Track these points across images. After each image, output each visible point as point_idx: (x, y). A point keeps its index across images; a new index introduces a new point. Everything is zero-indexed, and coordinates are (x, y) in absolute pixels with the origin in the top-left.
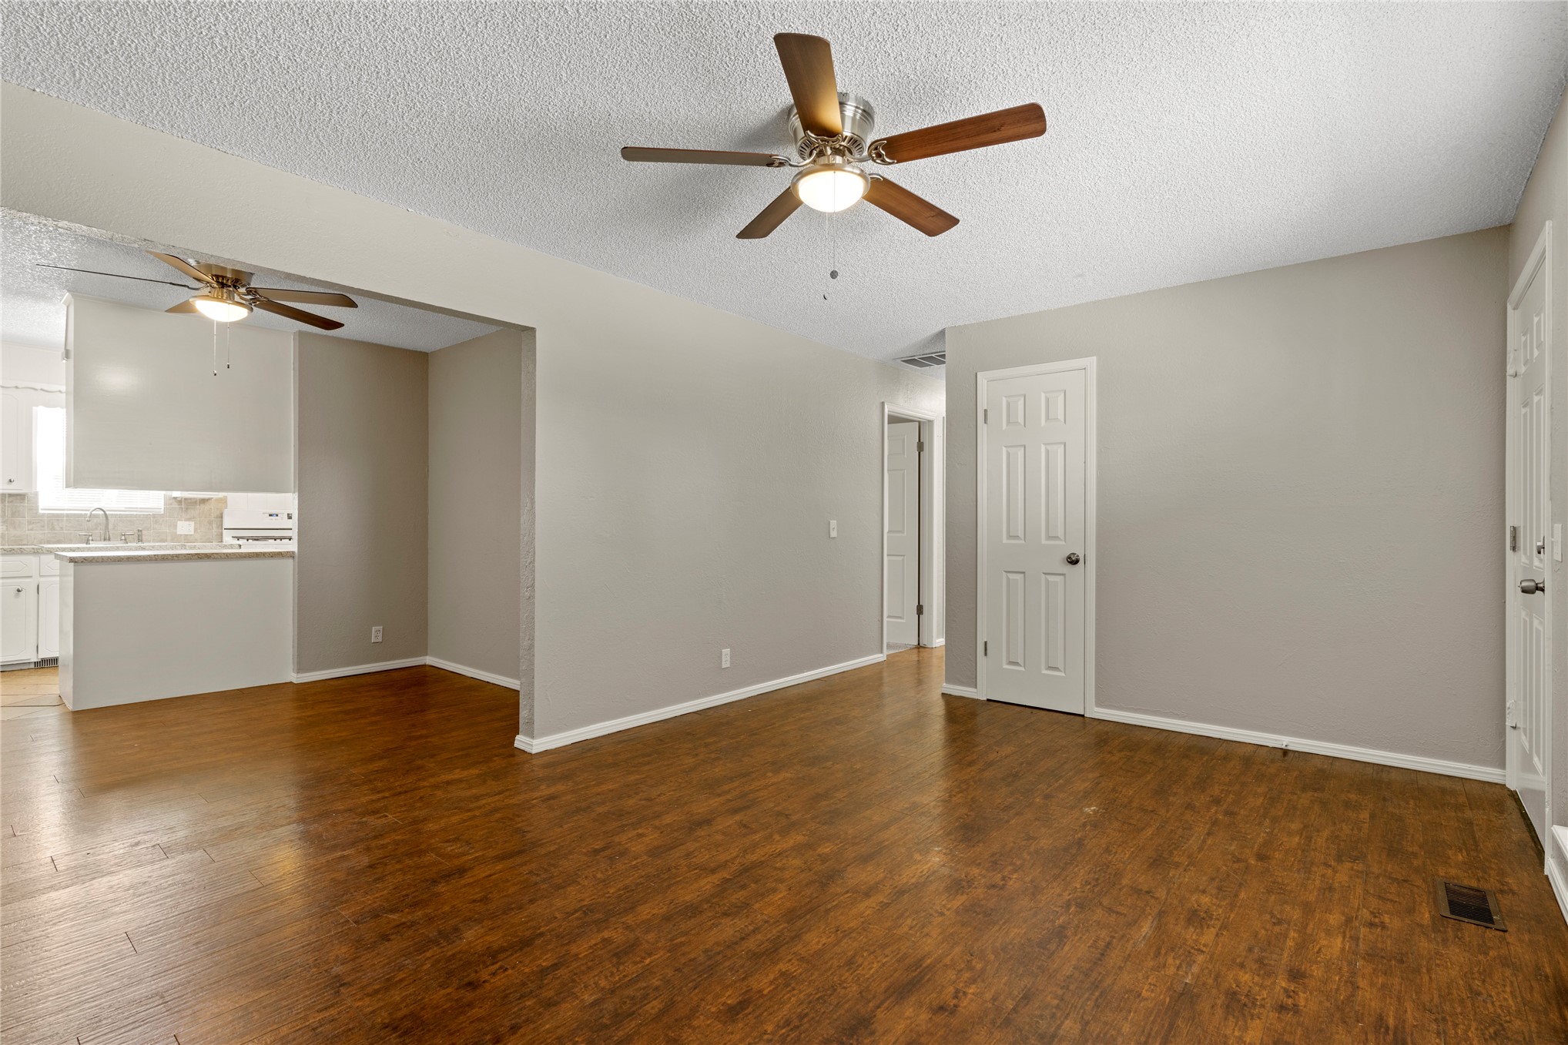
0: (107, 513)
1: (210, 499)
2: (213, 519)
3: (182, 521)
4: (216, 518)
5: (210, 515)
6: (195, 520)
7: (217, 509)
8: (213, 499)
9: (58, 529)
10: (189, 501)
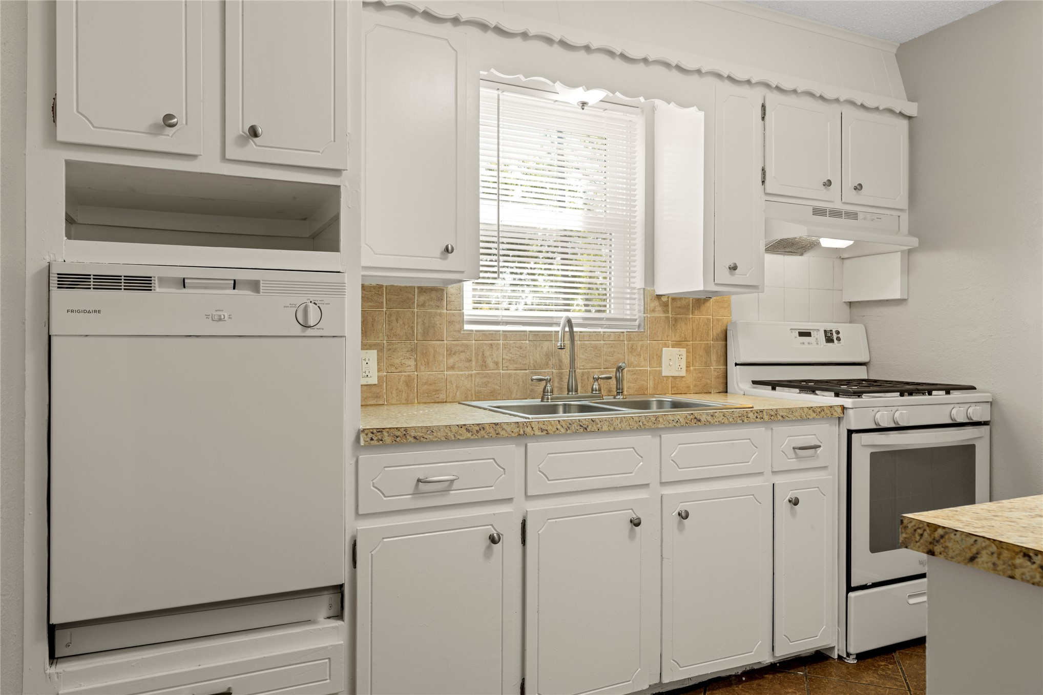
1: (707, 300)
2: (712, 342)
3: (668, 347)
4: (717, 340)
5: (708, 334)
6: (687, 345)
7: (718, 320)
8: (711, 300)
9: (491, 365)
10: (679, 303)
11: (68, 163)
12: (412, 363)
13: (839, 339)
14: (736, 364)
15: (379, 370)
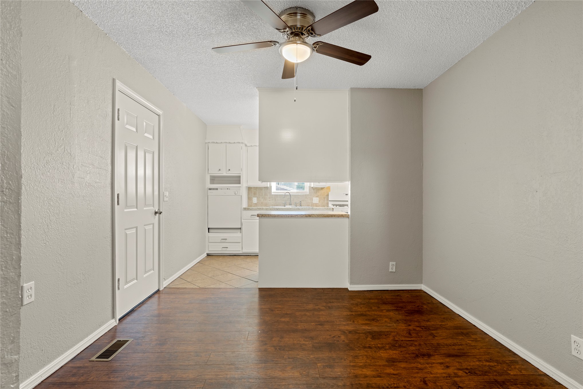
0: (291, 194)
1: (324, 188)
3: (315, 197)
4: (326, 196)
6: (319, 197)
7: (326, 192)
9: (277, 200)
10: (317, 189)
11: (210, 176)
12: (263, 200)
14: (330, 201)
15: (257, 201)
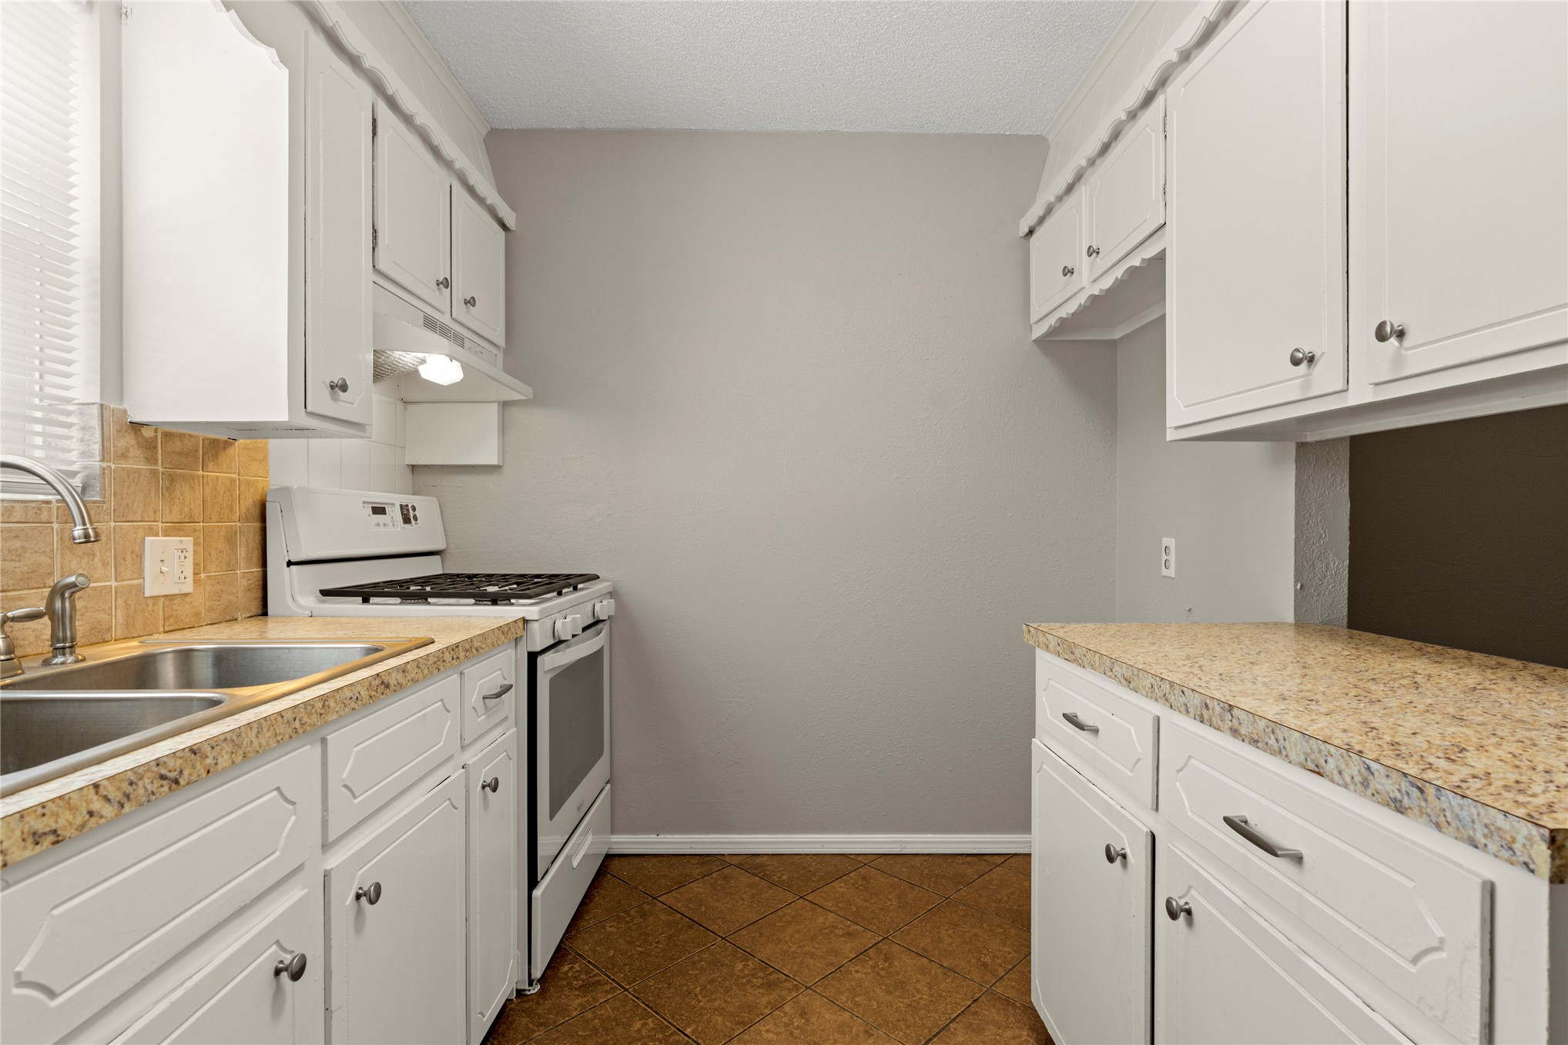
1: (231, 444)
2: (238, 524)
3: (157, 535)
4: (247, 520)
5: (231, 508)
6: (195, 531)
7: (248, 483)
8: (237, 443)
10: (177, 445)
13: (416, 518)
14: (289, 564)
